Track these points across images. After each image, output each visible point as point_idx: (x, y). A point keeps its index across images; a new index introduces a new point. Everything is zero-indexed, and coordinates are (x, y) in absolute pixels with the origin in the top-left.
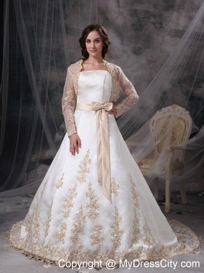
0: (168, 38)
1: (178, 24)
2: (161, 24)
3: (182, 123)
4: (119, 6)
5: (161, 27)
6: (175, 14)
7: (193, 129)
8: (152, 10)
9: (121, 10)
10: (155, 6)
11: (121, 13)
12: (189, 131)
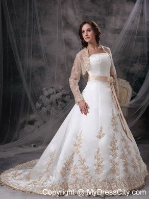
0: (109, 34)
1: (116, 25)
2: (104, 25)
3: (125, 90)
4: (75, 14)
5: (104, 27)
6: (113, 18)
7: (133, 94)
8: (98, 15)
9: (77, 16)
10: (100, 13)
11: (77, 19)
12: (130, 95)
